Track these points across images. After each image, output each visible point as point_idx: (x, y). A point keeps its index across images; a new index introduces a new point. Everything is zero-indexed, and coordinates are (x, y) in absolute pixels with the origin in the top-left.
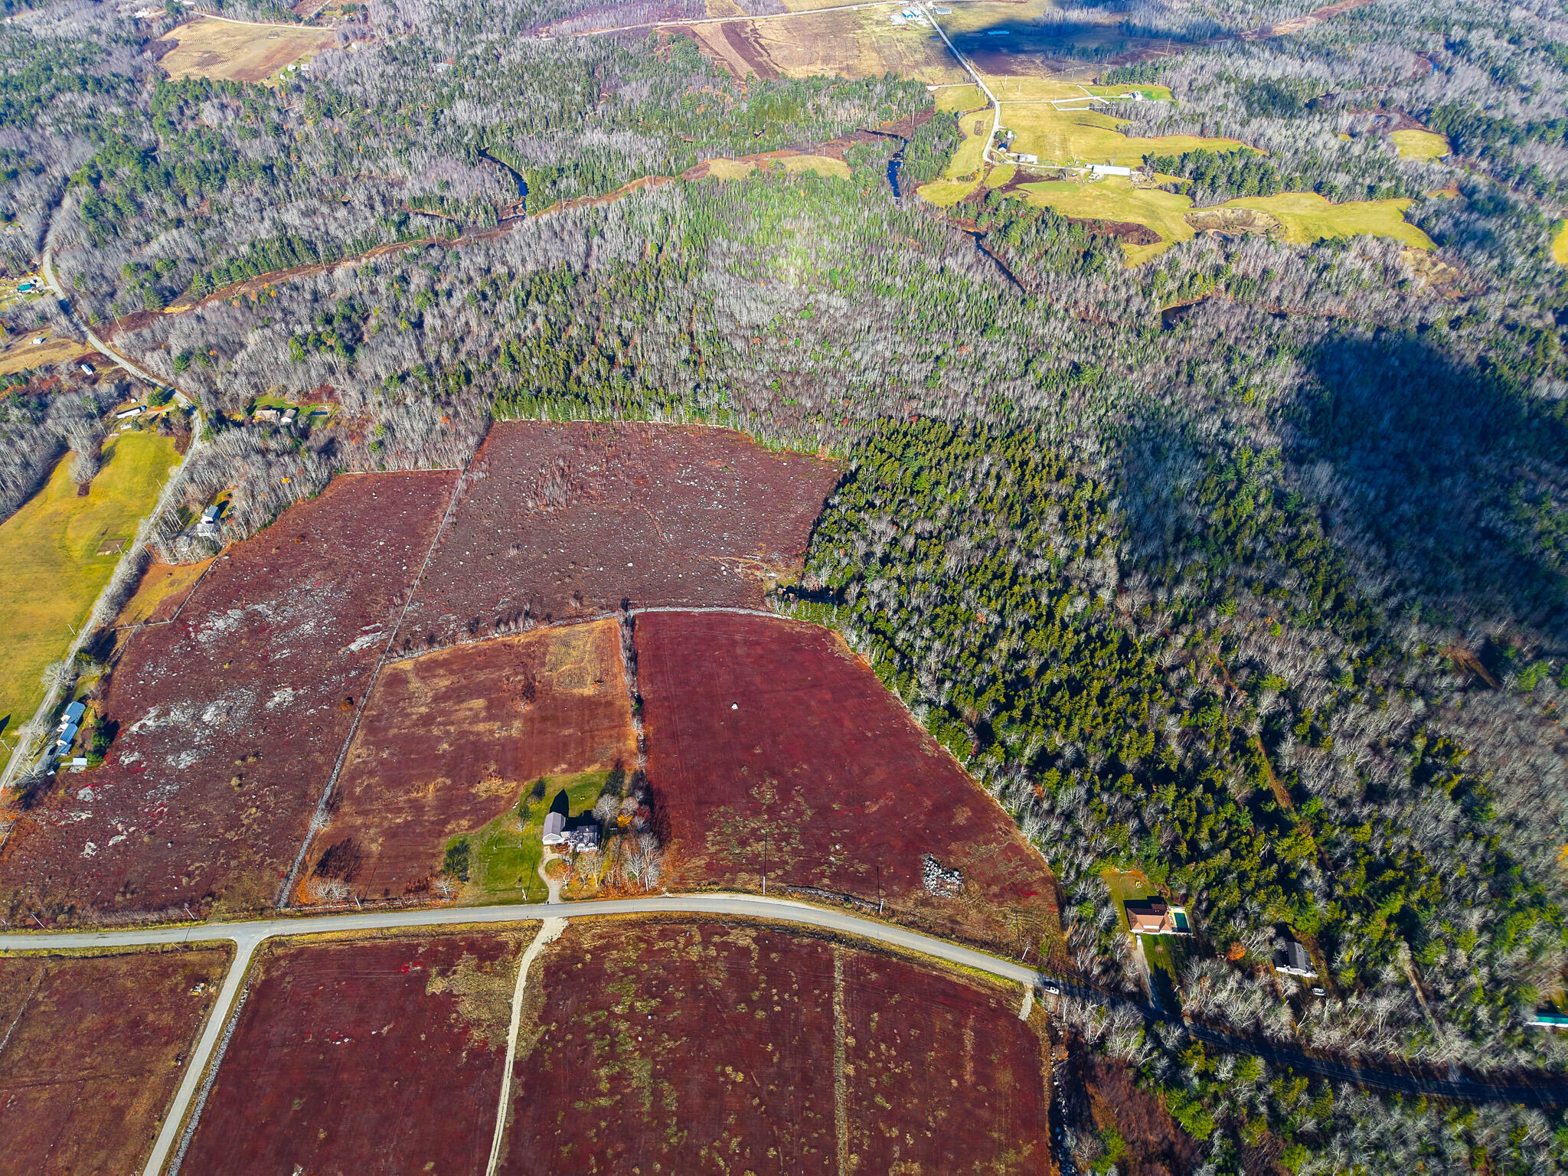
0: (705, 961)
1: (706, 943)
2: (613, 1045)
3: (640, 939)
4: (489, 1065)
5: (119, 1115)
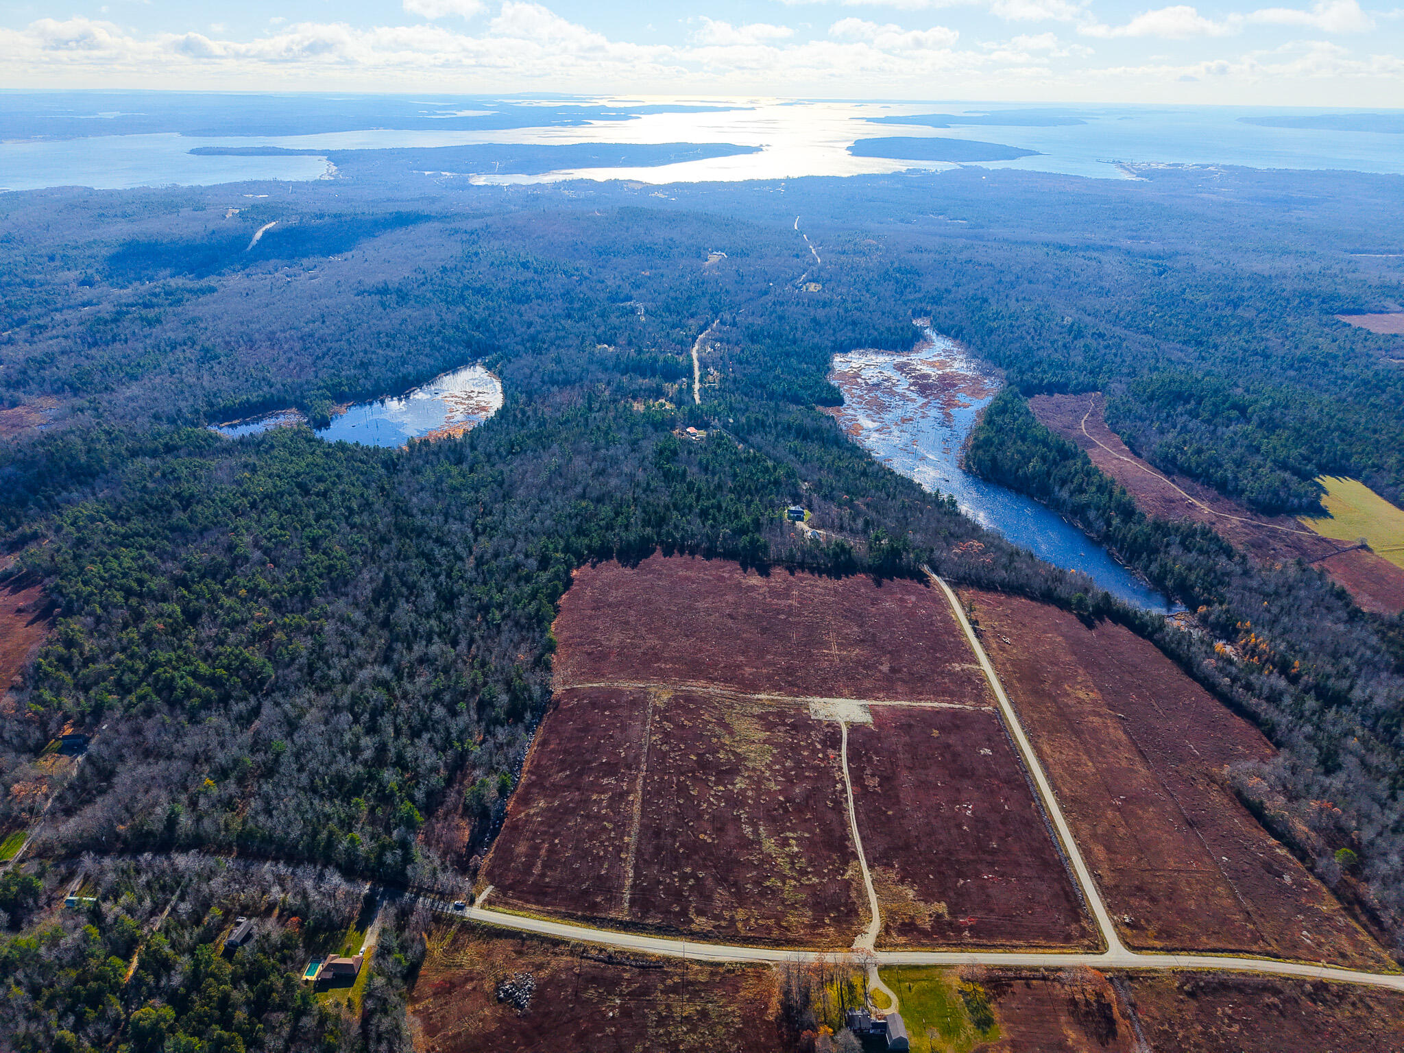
0: (732, 908)
1: (732, 921)
2: (793, 863)
3: (787, 929)
4: (875, 859)
5: (1109, 849)
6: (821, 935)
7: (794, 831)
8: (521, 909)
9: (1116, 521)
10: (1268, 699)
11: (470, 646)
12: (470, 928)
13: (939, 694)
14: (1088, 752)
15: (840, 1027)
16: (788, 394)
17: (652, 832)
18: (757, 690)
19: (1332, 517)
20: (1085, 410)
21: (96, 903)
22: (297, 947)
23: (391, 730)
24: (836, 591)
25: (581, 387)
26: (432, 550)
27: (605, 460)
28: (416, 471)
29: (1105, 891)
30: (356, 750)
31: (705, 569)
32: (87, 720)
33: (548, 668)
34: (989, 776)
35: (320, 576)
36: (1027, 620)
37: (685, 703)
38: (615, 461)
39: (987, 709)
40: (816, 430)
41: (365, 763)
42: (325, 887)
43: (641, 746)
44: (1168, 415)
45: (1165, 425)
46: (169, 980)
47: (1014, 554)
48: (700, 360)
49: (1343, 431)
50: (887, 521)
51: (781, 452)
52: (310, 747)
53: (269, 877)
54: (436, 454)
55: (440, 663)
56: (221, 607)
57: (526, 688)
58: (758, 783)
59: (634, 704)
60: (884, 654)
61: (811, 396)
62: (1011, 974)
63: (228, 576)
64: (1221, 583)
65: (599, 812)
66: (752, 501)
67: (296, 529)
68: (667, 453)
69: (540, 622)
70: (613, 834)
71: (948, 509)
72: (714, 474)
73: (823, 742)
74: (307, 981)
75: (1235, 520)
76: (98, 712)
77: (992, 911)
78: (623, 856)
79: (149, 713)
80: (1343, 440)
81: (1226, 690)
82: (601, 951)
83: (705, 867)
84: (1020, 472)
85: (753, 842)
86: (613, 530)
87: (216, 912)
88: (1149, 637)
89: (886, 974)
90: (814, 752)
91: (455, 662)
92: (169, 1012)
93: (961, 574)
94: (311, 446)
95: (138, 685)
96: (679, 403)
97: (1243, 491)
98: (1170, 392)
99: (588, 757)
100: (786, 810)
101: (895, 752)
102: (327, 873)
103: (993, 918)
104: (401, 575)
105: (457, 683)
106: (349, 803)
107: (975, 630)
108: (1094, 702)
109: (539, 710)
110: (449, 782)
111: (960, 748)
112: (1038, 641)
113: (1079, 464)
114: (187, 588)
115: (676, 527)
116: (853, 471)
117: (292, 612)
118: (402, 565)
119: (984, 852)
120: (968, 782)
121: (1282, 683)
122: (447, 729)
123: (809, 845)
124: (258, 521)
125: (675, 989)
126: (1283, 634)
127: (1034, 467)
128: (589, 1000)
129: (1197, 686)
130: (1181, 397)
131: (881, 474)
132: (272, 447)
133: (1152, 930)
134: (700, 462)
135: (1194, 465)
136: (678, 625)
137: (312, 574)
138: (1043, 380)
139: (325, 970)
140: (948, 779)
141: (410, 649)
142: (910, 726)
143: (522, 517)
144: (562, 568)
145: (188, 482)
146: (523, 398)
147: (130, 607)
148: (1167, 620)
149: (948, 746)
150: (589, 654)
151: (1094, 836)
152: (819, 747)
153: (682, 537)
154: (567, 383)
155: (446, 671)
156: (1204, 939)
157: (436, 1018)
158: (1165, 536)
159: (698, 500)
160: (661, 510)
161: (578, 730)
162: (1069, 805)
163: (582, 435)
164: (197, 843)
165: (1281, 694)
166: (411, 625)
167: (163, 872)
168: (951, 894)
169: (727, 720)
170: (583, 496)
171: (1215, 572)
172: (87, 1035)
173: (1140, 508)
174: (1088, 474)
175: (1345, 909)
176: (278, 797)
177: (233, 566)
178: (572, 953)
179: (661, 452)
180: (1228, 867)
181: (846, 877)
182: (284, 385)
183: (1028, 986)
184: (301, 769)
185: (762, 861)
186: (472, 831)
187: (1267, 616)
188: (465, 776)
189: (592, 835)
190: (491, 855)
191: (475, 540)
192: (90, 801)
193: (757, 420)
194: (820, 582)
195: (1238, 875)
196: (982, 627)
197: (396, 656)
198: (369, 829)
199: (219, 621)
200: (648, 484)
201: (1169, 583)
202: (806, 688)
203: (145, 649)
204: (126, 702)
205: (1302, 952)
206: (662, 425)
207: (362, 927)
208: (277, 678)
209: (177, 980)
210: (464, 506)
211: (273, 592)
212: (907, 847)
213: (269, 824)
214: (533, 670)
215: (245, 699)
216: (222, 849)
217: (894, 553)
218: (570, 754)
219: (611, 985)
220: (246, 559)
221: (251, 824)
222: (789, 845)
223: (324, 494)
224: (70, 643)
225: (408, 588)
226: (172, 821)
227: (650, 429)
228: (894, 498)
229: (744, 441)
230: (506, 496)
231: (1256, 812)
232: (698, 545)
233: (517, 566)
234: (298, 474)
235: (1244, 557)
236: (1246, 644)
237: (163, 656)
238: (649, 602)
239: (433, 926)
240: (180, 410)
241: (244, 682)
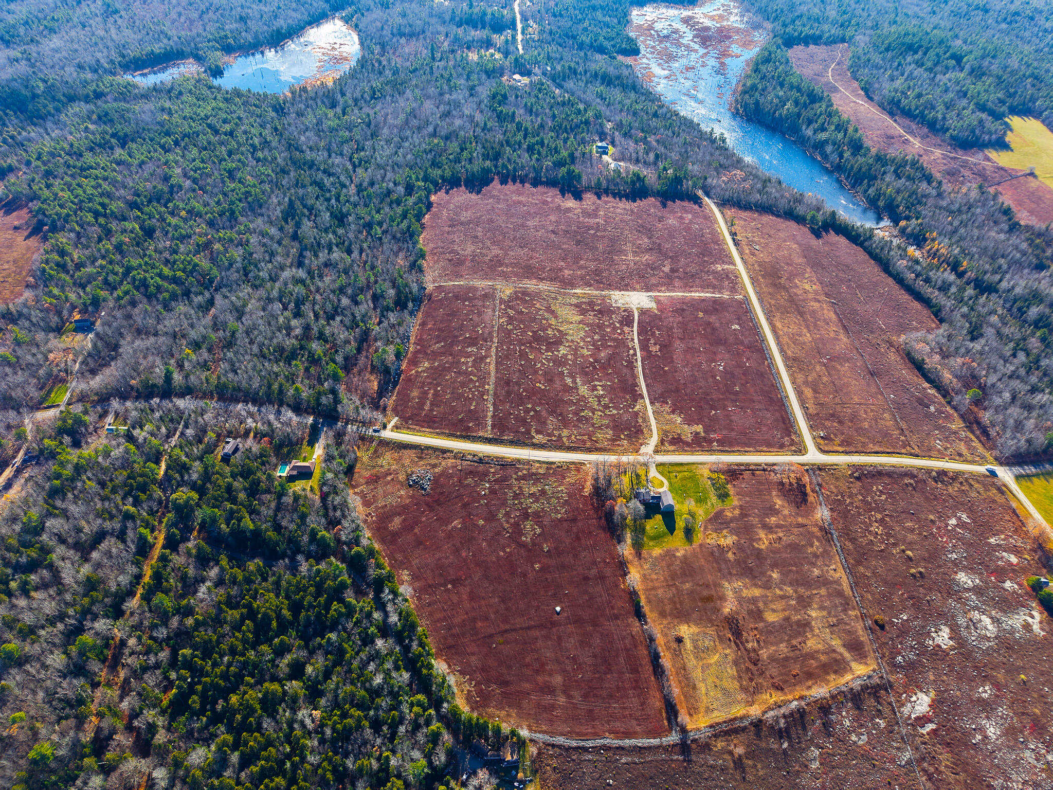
0: (559, 429)
1: (560, 437)
2: (600, 401)
3: (596, 441)
4: (655, 399)
5: (815, 391)
6: (619, 445)
7: (600, 381)
8: (420, 431)
9: (847, 155)
10: (940, 289)
11: (361, 254)
12: (384, 443)
13: (705, 286)
14: (807, 327)
15: (631, 499)
16: (595, 44)
17: (504, 382)
18: (573, 286)
19: (1012, 150)
20: (833, 60)
21: (128, 430)
22: (270, 456)
23: (312, 315)
24: (632, 211)
25: (425, 39)
26: (322, 179)
27: (449, 103)
28: (300, 114)
29: (809, 417)
30: (289, 329)
31: (533, 195)
32: (90, 309)
33: (421, 270)
34: (737, 344)
35: (240, 201)
36: (772, 232)
37: (522, 296)
38: (457, 105)
39: (739, 297)
40: (618, 78)
41: (296, 337)
42: (283, 419)
43: (493, 326)
44: (899, 64)
45: (895, 73)
46: (190, 477)
47: (766, 181)
48: (521, 13)
49: (1036, 78)
50: (673, 155)
51: (590, 96)
52: (255, 327)
53: (244, 413)
54: (314, 99)
55: (341, 266)
56: (169, 225)
57: (407, 285)
58: (575, 351)
59: (486, 296)
60: (667, 258)
61: (614, 46)
62: (742, 467)
63: (169, 201)
64: (919, 203)
65: (467, 369)
66: (568, 138)
67: (214, 163)
68: (499, 97)
69: (412, 236)
70: (477, 384)
71: (717, 145)
72: (537, 115)
73: (621, 322)
74: (280, 477)
75: (938, 153)
76: (96, 303)
77: (733, 430)
78: (485, 397)
79: (133, 304)
80: (1033, 86)
81: (910, 282)
82: (474, 456)
83: (541, 404)
84: (777, 114)
85: (572, 388)
86: (460, 163)
87: (211, 435)
88: (861, 245)
89: (661, 468)
90: (615, 329)
91: (351, 265)
92: (196, 496)
93: (726, 197)
94: (212, 93)
95: (121, 283)
96: (506, 54)
97: (948, 129)
98: (903, 44)
99: (456, 333)
100: (595, 368)
101: (672, 328)
102: (283, 410)
103: (733, 434)
104: (302, 199)
105: (355, 281)
106: (290, 364)
107: (734, 240)
108: (816, 292)
109: (418, 301)
110: (359, 350)
111: (718, 325)
112: (779, 247)
113: (824, 107)
114: (140, 210)
115: (509, 160)
116: (647, 113)
117: (224, 228)
118: (301, 192)
119: (730, 393)
120: (722, 347)
121: (952, 277)
122: (353, 314)
123: (611, 390)
124: (183, 156)
125: (524, 478)
126: (959, 241)
127: (788, 109)
128: (468, 485)
129: (890, 281)
130: (911, 48)
131: (668, 115)
132: (180, 93)
133: (837, 441)
134: (526, 105)
135: (913, 107)
136: (514, 238)
137: (233, 199)
138: (802, 32)
139: (292, 469)
140: (708, 346)
141: (316, 256)
142: (683, 310)
143: (388, 152)
144: (423, 193)
145: (121, 124)
146: (377, 49)
147: (100, 225)
148: (876, 232)
149: (710, 323)
150: (450, 261)
151: (806, 383)
152: (618, 325)
153: (514, 168)
154: (412, 35)
155: (346, 272)
156: (871, 445)
157: (369, 497)
158: (883, 166)
159: (525, 138)
160: (496, 146)
161: (448, 315)
162: (792, 362)
163: (429, 82)
164: (187, 391)
165: (950, 285)
166: (315, 239)
167: (170, 410)
168: (706, 420)
169: (553, 308)
170: (434, 134)
171: (916, 194)
172: (143, 509)
173: (867, 143)
174: (830, 115)
175: (967, 427)
176: (239, 361)
177: (171, 192)
178: (455, 457)
179: (494, 97)
180: (893, 401)
181: (635, 410)
182: (180, 38)
183: (753, 474)
184: (252, 342)
185: (578, 400)
186: (379, 383)
187: (950, 228)
188: (369, 346)
189: (463, 385)
190: (394, 398)
191: (354, 171)
192: (107, 365)
193: (570, 68)
194: (621, 205)
195: (899, 406)
196: (739, 238)
197: (307, 262)
198: (308, 382)
199: (170, 235)
200: (485, 124)
201: (881, 204)
202: (610, 285)
203: (119, 257)
204: (115, 295)
205: (935, 453)
206: (493, 73)
207: (312, 443)
208: (222, 278)
209: (195, 476)
210: (342, 143)
211: (206, 213)
212: (677, 390)
213: (236, 379)
214: (410, 271)
215: (201, 293)
216: (206, 395)
217: (677, 180)
218: (443, 331)
219: (483, 476)
220: (180, 187)
221: (223, 379)
222: (597, 390)
223: (231, 134)
224: (62, 253)
225: (308, 209)
226: (168, 377)
227: (484, 77)
228: (678, 135)
229: (560, 86)
230: (374, 135)
231: (918, 366)
232: (526, 176)
233: (389, 193)
234: (207, 117)
235: (940, 183)
236: (931, 249)
237: (134, 262)
238: (491, 221)
239: (360, 442)
240: (98, 61)
241: (198, 281)
